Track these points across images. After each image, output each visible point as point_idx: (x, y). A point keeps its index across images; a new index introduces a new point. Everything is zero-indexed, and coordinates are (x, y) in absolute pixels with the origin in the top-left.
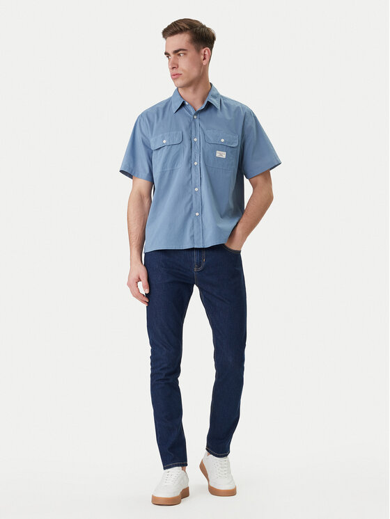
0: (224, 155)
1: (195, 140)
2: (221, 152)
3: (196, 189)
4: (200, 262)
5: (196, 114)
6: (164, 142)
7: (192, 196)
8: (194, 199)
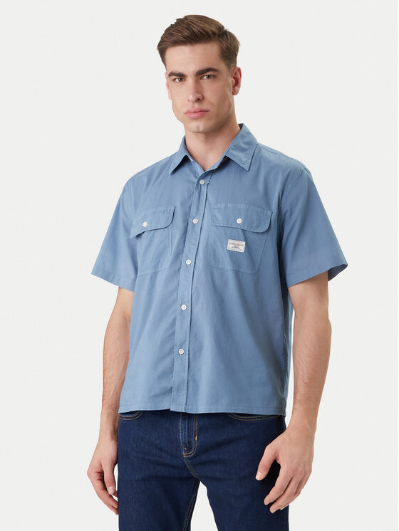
0: (241, 247)
1: (195, 221)
2: (237, 242)
3: (184, 307)
4: (190, 442)
5: (203, 177)
6: (145, 224)
7: (175, 319)
8: (178, 323)
